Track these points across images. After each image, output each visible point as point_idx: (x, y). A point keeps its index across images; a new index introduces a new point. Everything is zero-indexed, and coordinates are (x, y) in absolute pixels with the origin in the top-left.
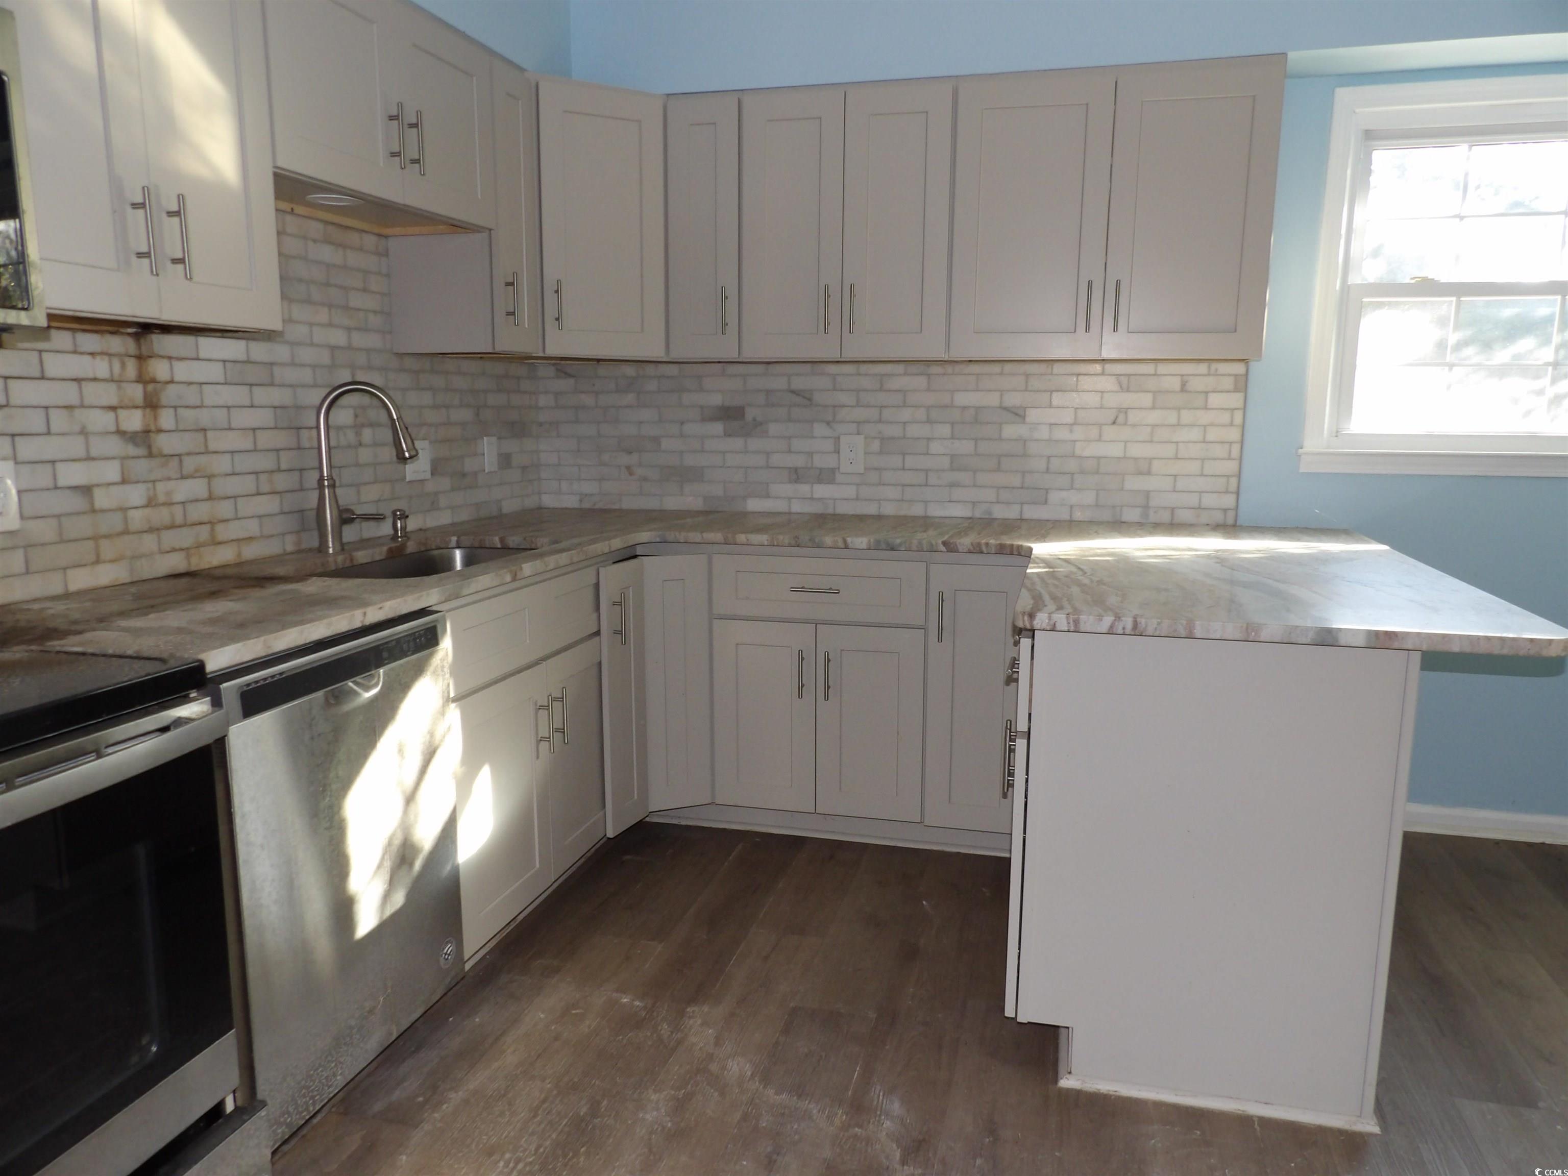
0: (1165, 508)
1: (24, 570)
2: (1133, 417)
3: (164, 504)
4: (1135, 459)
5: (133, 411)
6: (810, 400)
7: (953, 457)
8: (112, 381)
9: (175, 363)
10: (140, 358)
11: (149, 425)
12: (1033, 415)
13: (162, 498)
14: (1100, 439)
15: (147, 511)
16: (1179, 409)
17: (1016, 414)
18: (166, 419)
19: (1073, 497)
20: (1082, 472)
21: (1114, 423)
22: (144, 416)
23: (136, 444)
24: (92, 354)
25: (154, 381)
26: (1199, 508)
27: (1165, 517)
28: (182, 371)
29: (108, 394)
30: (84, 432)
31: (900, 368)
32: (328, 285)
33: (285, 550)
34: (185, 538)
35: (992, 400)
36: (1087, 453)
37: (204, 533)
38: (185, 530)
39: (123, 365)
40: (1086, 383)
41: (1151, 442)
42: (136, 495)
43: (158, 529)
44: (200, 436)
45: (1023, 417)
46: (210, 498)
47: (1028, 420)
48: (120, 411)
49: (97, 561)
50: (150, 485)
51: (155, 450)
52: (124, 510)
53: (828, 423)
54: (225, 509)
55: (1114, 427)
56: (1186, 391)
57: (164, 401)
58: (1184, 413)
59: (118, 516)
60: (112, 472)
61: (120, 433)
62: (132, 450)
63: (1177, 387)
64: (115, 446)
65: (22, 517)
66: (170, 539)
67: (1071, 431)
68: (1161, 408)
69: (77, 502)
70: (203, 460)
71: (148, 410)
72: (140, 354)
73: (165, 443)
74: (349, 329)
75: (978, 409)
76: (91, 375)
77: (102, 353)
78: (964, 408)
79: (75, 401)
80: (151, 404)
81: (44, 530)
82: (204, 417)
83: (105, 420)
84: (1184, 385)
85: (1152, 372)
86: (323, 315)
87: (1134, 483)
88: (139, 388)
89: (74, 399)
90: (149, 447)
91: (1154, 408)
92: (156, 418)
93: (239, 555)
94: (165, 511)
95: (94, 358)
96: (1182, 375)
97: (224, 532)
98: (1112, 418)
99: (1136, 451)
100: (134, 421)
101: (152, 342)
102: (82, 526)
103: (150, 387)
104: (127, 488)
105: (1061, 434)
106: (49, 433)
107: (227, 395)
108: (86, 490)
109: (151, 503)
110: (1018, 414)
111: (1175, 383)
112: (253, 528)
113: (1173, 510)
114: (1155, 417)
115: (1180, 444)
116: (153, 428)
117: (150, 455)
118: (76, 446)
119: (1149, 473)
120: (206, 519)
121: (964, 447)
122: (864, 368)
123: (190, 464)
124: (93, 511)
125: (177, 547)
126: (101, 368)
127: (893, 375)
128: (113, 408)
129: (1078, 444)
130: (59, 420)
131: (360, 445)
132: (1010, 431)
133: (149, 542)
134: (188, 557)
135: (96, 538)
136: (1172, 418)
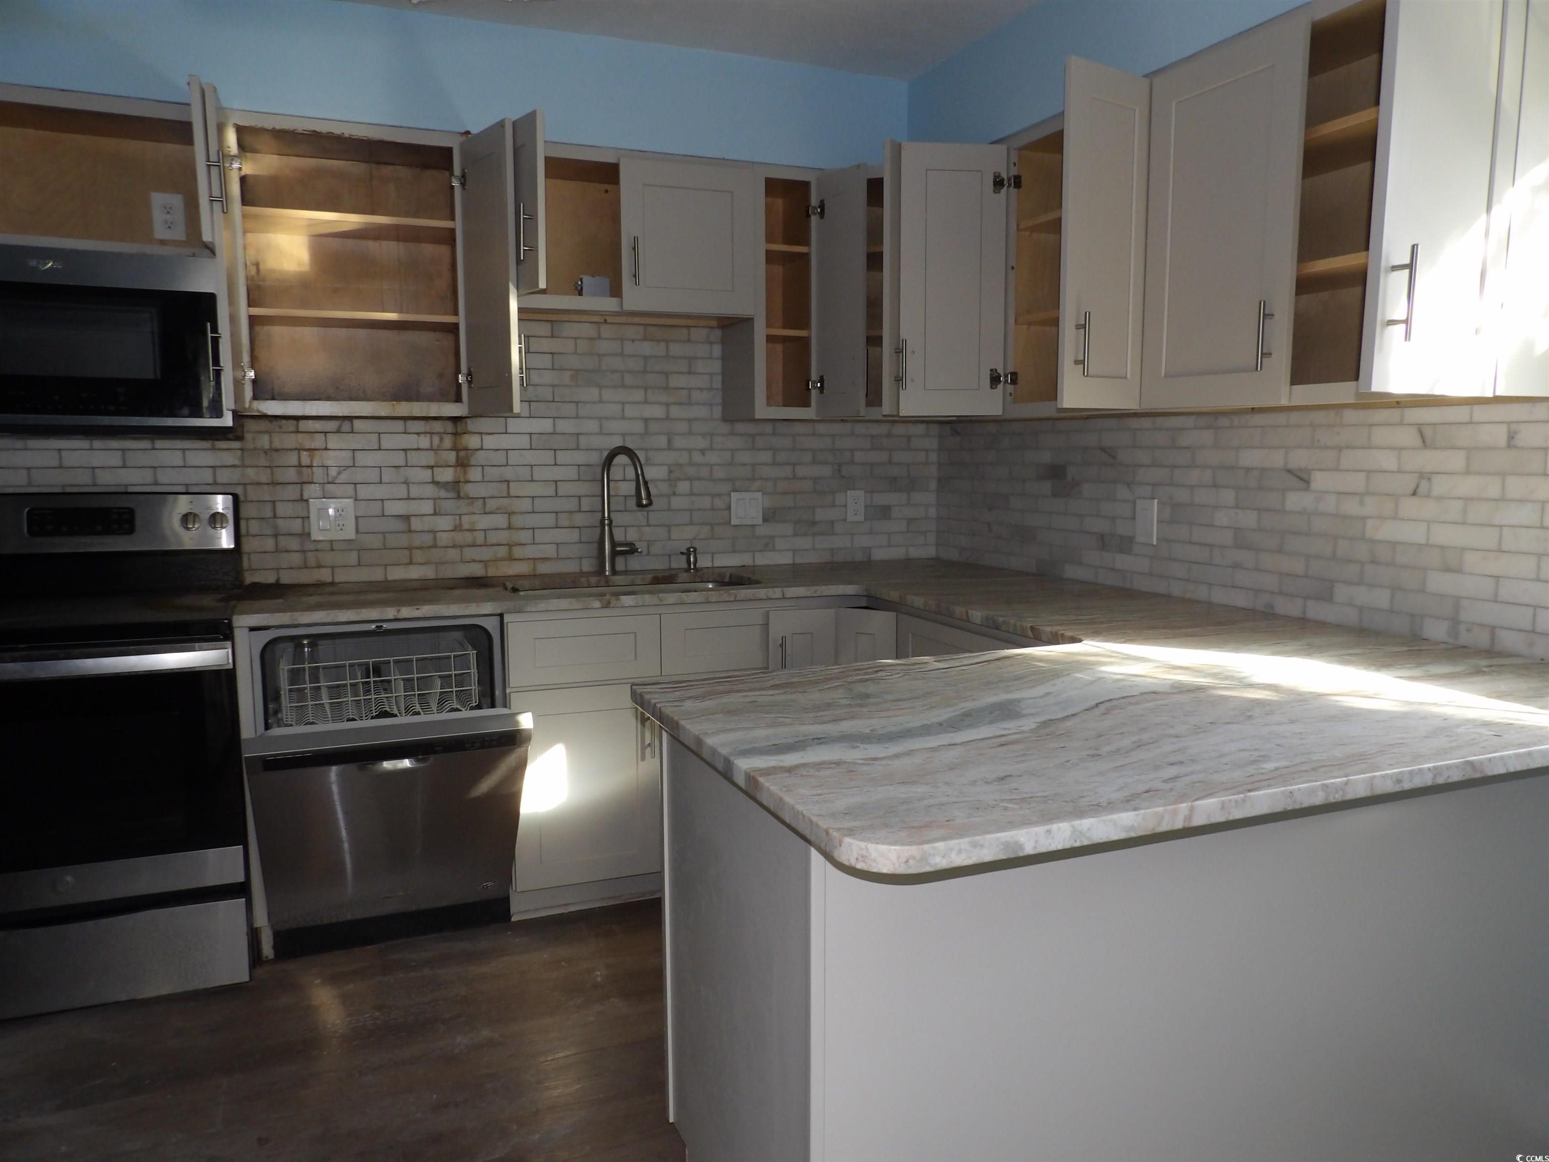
0: (1482, 625)
1: (357, 564)
2: (1440, 486)
3: (468, 530)
4: (1442, 548)
5: (447, 469)
6: (1114, 458)
7: (1237, 530)
8: (432, 450)
9: (484, 436)
10: (455, 434)
11: (459, 478)
12: (1319, 481)
13: (466, 526)
14: (1395, 517)
15: (453, 533)
16: (1503, 475)
17: (1301, 479)
18: (474, 474)
19: (1362, 596)
20: (1374, 562)
21: (1414, 494)
22: (456, 472)
23: (447, 490)
24: (418, 434)
25: (466, 449)
26: (1533, 632)
27: (1482, 639)
28: (490, 442)
29: (428, 458)
30: (406, 483)
31: (1190, 422)
32: (645, 371)
33: (581, 570)
34: (485, 554)
35: (1277, 459)
36: (1380, 536)
37: (502, 552)
38: (484, 549)
39: (441, 439)
40: (1381, 436)
41: (1464, 523)
42: (445, 523)
43: (461, 546)
44: (505, 485)
45: (1307, 482)
46: (510, 528)
47: (1313, 486)
48: (435, 469)
49: (411, 563)
50: (458, 517)
51: (462, 495)
52: (434, 532)
53: (1128, 485)
54: (525, 536)
55: (1414, 500)
56: (1515, 447)
57: (473, 462)
58: (1511, 481)
59: (431, 536)
60: (427, 507)
61: (434, 482)
62: (443, 494)
63: (1502, 441)
64: (430, 491)
65: (357, 532)
66: (470, 553)
67: (1362, 503)
68: (1479, 473)
69: (399, 526)
70: (506, 501)
71: (459, 468)
72: (457, 432)
73: (470, 490)
74: (667, 405)
75: (1263, 470)
76: (415, 447)
77: (425, 433)
78: (1248, 470)
79: (402, 463)
80: (462, 464)
81: (375, 541)
82: (508, 473)
83: (426, 475)
84: (1511, 437)
85: (1466, 419)
86: (639, 395)
87: (1440, 582)
88: (454, 453)
89: (402, 462)
90: (459, 492)
91: (1468, 472)
92: (465, 473)
93: (534, 569)
94: (468, 534)
95: (419, 436)
96: (1509, 423)
97: (518, 552)
98: (1412, 487)
99: (1444, 535)
100: (447, 475)
101: (466, 423)
102: (403, 540)
103: (462, 453)
104: (437, 518)
105: (1351, 507)
106: (381, 483)
107: (531, 457)
108: (406, 518)
109: (458, 528)
110: (1302, 479)
111: (1500, 435)
112: (550, 551)
113: (1493, 629)
114: (1468, 486)
115: (1505, 530)
116: (462, 479)
117: (459, 497)
118: (402, 491)
119: (1459, 571)
120: (505, 542)
121: (1248, 519)
122: (1159, 421)
123: (492, 504)
124: (410, 531)
125: (477, 559)
126: (424, 442)
127: (1184, 429)
128: (431, 467)
129: (1370, 522)
130: (388, 475)
131: (674, 494)
132: (1295, 500)
133: (453, 554)
134: (486, 567)
135: (410, 549)
136: (1493, 488)
